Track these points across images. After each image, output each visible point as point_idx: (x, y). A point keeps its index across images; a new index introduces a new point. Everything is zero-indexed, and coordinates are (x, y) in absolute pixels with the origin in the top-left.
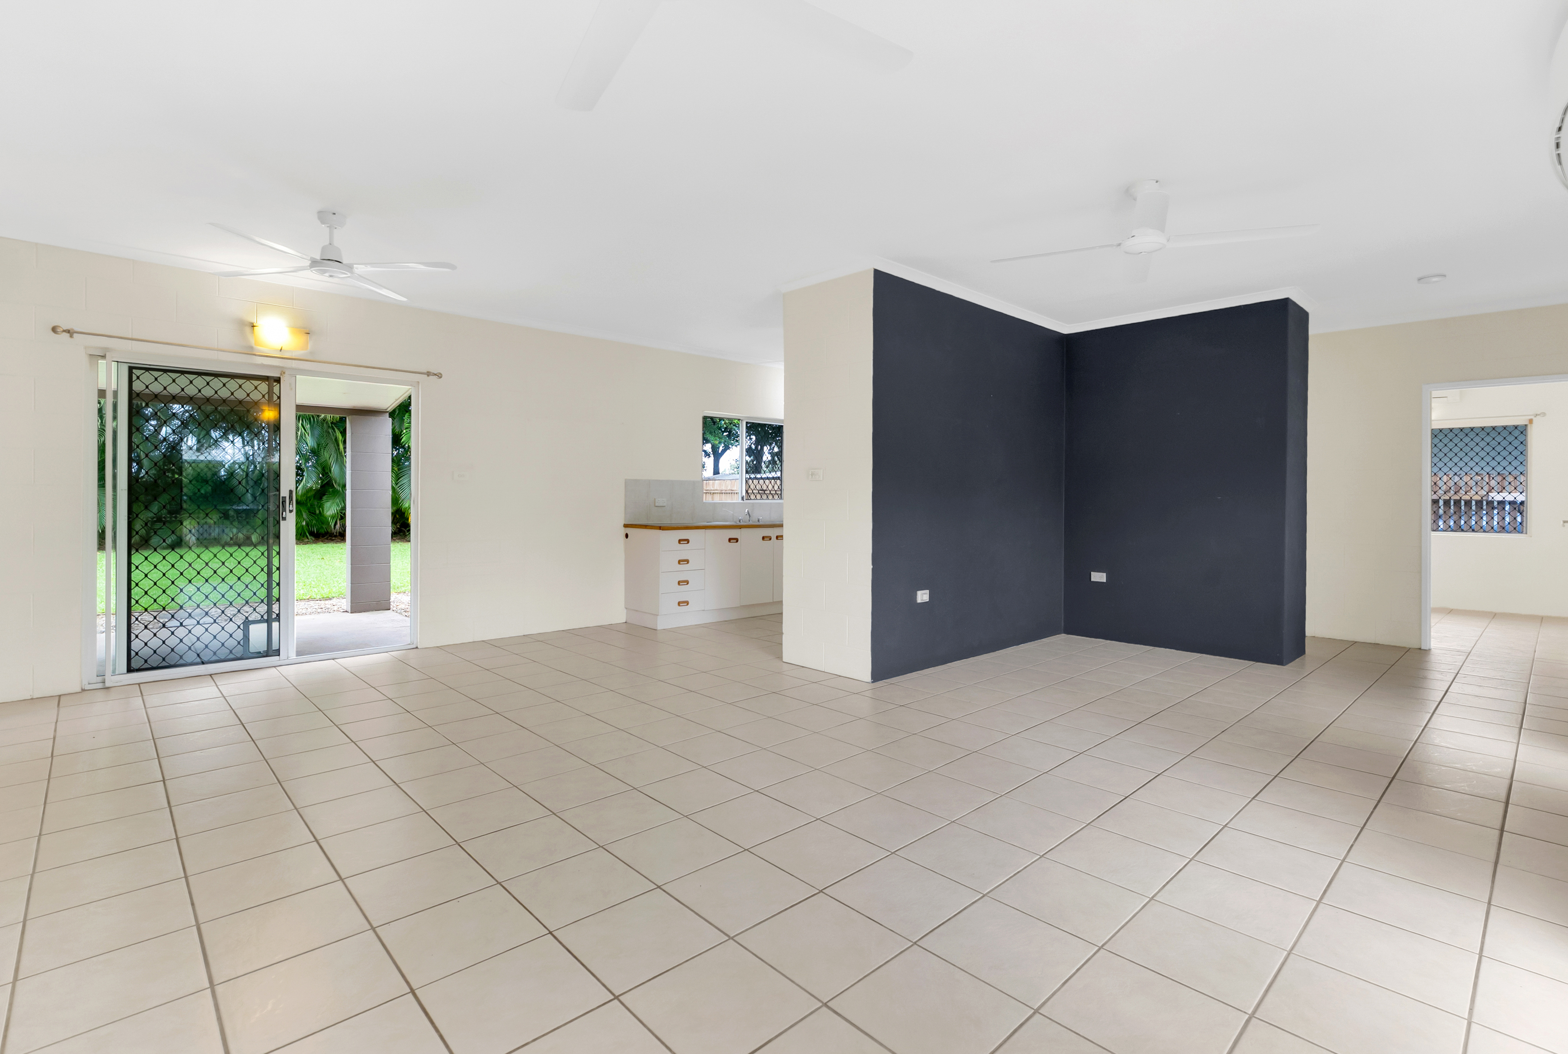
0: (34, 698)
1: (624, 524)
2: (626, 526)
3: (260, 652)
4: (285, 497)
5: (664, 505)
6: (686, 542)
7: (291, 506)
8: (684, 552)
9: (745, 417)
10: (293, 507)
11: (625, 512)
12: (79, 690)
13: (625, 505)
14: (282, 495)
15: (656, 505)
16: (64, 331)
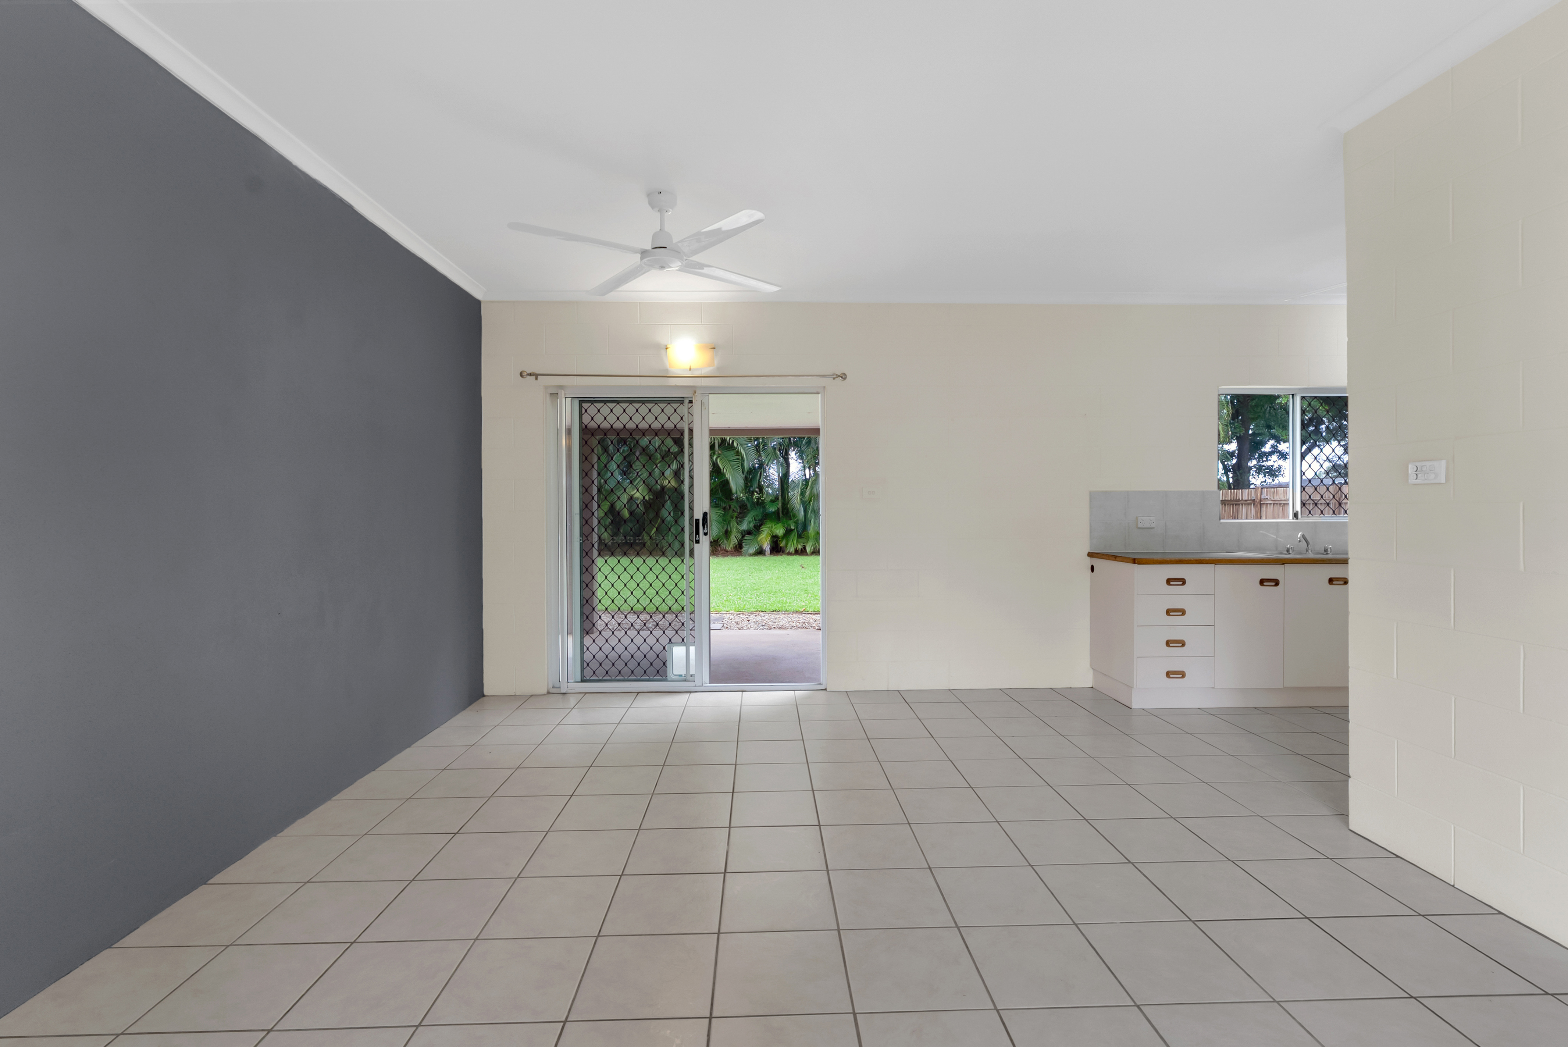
0: (517, 695)
1: (1089, 552)
2: (1090, 555)
3: (682, 675)
4: (698, 520)
5: (1152, 526)
6: (1181, 583)
7: (706, 528)
8: (1176, 597)
9: (1300, 389)
10: (707, 530)
11: (1090, 536)
12: (545, 692)
13: (1091, 526)
14: (696, 517)
15: (1140, 525)
16: (528, 375)
